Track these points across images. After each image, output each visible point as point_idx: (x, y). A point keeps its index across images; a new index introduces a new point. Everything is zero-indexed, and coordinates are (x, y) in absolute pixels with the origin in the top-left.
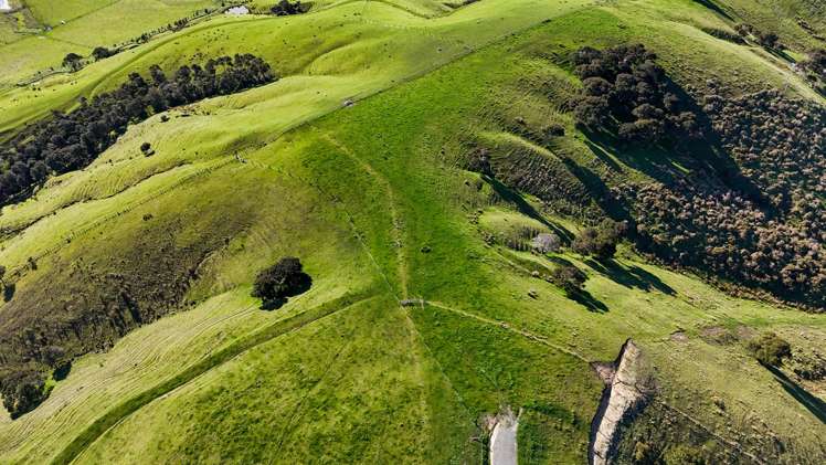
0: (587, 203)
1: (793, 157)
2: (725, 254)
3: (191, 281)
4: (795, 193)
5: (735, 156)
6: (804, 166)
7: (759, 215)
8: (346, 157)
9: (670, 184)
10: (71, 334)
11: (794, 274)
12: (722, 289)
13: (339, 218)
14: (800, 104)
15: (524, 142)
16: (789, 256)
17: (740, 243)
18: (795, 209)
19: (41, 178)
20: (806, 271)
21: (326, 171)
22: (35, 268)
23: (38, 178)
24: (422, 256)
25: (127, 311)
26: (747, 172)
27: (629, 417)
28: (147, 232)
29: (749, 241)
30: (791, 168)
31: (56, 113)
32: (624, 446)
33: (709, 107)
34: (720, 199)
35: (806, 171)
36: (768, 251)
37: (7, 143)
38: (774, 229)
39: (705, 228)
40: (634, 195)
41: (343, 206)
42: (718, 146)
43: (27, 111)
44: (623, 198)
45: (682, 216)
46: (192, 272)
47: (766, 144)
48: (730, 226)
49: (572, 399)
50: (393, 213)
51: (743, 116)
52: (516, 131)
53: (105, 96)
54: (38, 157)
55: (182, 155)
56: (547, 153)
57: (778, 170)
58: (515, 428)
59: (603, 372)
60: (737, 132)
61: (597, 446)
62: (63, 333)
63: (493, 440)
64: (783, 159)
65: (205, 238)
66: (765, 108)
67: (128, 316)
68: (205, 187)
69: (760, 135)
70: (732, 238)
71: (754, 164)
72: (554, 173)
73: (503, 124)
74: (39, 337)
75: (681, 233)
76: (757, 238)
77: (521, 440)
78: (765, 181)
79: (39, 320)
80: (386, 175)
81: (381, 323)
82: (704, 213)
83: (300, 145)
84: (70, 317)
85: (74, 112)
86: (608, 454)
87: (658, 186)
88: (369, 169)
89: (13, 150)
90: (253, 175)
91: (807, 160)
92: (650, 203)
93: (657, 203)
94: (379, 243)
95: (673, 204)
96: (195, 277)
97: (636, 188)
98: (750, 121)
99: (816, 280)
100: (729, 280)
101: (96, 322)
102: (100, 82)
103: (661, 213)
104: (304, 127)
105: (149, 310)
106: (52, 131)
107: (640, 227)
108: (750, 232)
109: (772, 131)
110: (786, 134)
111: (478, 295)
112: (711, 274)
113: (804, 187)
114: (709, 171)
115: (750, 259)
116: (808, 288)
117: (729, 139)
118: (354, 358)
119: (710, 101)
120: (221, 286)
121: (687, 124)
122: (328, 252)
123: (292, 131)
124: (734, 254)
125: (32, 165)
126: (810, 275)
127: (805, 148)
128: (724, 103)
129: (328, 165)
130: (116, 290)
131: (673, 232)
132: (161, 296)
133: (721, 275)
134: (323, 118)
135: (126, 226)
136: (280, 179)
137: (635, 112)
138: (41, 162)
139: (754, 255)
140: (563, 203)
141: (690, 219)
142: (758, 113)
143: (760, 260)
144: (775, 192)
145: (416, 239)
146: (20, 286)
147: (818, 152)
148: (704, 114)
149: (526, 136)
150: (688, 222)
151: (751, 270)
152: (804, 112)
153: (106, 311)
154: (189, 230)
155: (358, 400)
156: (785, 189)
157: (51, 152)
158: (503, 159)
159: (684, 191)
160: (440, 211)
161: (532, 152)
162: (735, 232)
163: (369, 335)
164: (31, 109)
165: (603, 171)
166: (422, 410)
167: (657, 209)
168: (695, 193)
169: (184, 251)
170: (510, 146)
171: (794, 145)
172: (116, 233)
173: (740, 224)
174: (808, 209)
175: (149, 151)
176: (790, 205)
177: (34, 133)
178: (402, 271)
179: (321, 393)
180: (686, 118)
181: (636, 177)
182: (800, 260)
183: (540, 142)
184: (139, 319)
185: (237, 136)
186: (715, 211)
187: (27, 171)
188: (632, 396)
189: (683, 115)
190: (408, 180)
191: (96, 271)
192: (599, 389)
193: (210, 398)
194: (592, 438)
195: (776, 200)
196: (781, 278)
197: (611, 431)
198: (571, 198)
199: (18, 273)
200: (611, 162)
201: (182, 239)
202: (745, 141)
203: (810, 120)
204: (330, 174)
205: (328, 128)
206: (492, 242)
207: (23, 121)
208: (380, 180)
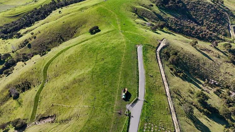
0: (158, 20)
1: (204, 14)
2: (188, 31)
3: (74, 33)
4: (204, 21)
5: (192, 14)
6: (207, 15)
7: (196, 24)
8: (106, 9)
9: (177, 17)
10: (50, 44)
11: (202, 35)
12: (187, 37)
13: (105, 20)
14: (207, 3)
15: (145, 8)
16: (202, 32)
17: (191, 29)
18: (205, 24)
19: (33, 23)
20: (205, 35)
21: (102, 12)
22: (40, 33)
23: (33, 22)
24: (123, 25)
25: (61, 39)
26: (194, 17)
27: (164, 47)
28: (64, 25)
29: (193, 29)
30: (204, 16)
31: (35, 8)
32: (163, 51)
33: (186, 3)
34: (187, 21)
35: (207, 16)
36: (197, 30)
37: (24, 15)
38: (199, 27)
39: (184, 26)
40: (168, 19)
41: (106, 18)
42: (188, 11)
43: (28, 9)
44: (166, 20)
45: (179, 23)
46: (74, 32)
47: (199, 11)
48: (189, 26)
49: (153, 44)
50: (117, 19)
51: (194, 5)
52: (143, 6)
53: (46, 5)
54: (32, 18)
55: (69, 12)
56: (150, 10)
57: (201, 16)
58: (142, 47)
59: (159, 41)
60: (192, 8)
61: (157, 51)
62: (48, 44)
63: (138, 48)
64: (202, 14)
65: (77, 26)
66: (199, 4)
67: (62, 40)
68: (75, 16)
69: (197, 9)
70: (189, 28)
71: (196, 15)
72: (151, 14)
73: (140, 5)
74: (43, 45)
75: (178, 27)
76: (195, 28)
77: (143, 48)
78: (198, 19)
79: (43, 42)
80: (115, 12)
81: (116, 35)
82: (184, 23)
83: (96, 8)
84: (49, 41)
85: (39, 9)
86: (159, 52)
87: (174, 18)
88: (111, 11)
89: (26, 17)
90: (86, 13)
91: (208, 15)
92: (172, 21)
93: (173, 21)
94: (114, 24)
95: (177, 21)
96: (75, 33)
97: (169, 18)
98: (195, 6)
99: (207, 36)
100: (188, 36)
101: (55, 42)
102: (44, 3)
103: (174, 23)
104: (96, 5)
105: (66, 39)
106: (35, 12)
107: (169, 25)
108: (193, 27)
109: (200, 8)
110: (203, 9)
111: (135, 30)
112: (184, 35)
113: (207, 20)
114: (185, 16)
115: (193, 32)
116: (205, 38)
117: (190, 10)
118: (111, 39)
119: (186, 2)
120: (81, 34)
121: (181, 6)
122: (103, 26)
123: (94, 6)
124: (190, 31)
125: (31, 19)
126: (206, 36)
127: (207, 12)
128: (190, 2)
129: (102, 11)
130: (59, 36)
131: (177, 26)
132: (68, 36)
133: (187, 35)
134: (100, 3)
135: (59, 24)
136: (92, 14)
137: (169, 3)
138: (33, 19)
139: (194, 31)
140: (153, 20)
141: (180, 24)
142: (197, 5)
143: (195, 32)
144: (200, 21)
145: (122, 23)
146: (37, 36)
147: (210, 13)
148: (185, 5)
149: (145, 7)
150: (180, 25)
151: (193, 34)
152: (207, 5)
153: (57, 40)
154: (73, 24)
155: (113, 44)
156: (202, 20)
157: (35, 16)
158: (140, 11)
159: (180, 19)
160: (127, 18)
161: (146, 10)
162: (190, 27)
163: (113, 36)
164: (28, 8)
165: (162, 14)
166: (125, 44)
167: (173, 22)
168: (182, 19)
169: (72, 28)
170: (141, 9)
171: (205, 11)
172: (57, 25)
173: (191, 25)
174: (207, 24)
175: (61, 13)
176: (203, 24)
177: (31, 13)
178: (119, 27)
179: (105, 43)
180: (180, 5)
181: (169, 16)
182: (204, 33)
183: (148, 8)
184: (64, 41)
185: (81, 7)
186: (186, 23)
187: (30, 21)
188: (164, 44)
189: (180, 4)
190: (120, 13)
191: (54, 32)
192: (158, 43)
193: (84, 45)
194: (157, 50)
195: (200, 22)
196: (199, 36)
197: (160, 49)
198: (155, 19)
199: (36, 34)
200: (163, 13)
201: (72, 26)
202: (194, 11)
203: (209, 6)
204: (103, 12)
205: (101, 5)
206: (138, 24)
207: (28, 10)
208: (113, 13)
